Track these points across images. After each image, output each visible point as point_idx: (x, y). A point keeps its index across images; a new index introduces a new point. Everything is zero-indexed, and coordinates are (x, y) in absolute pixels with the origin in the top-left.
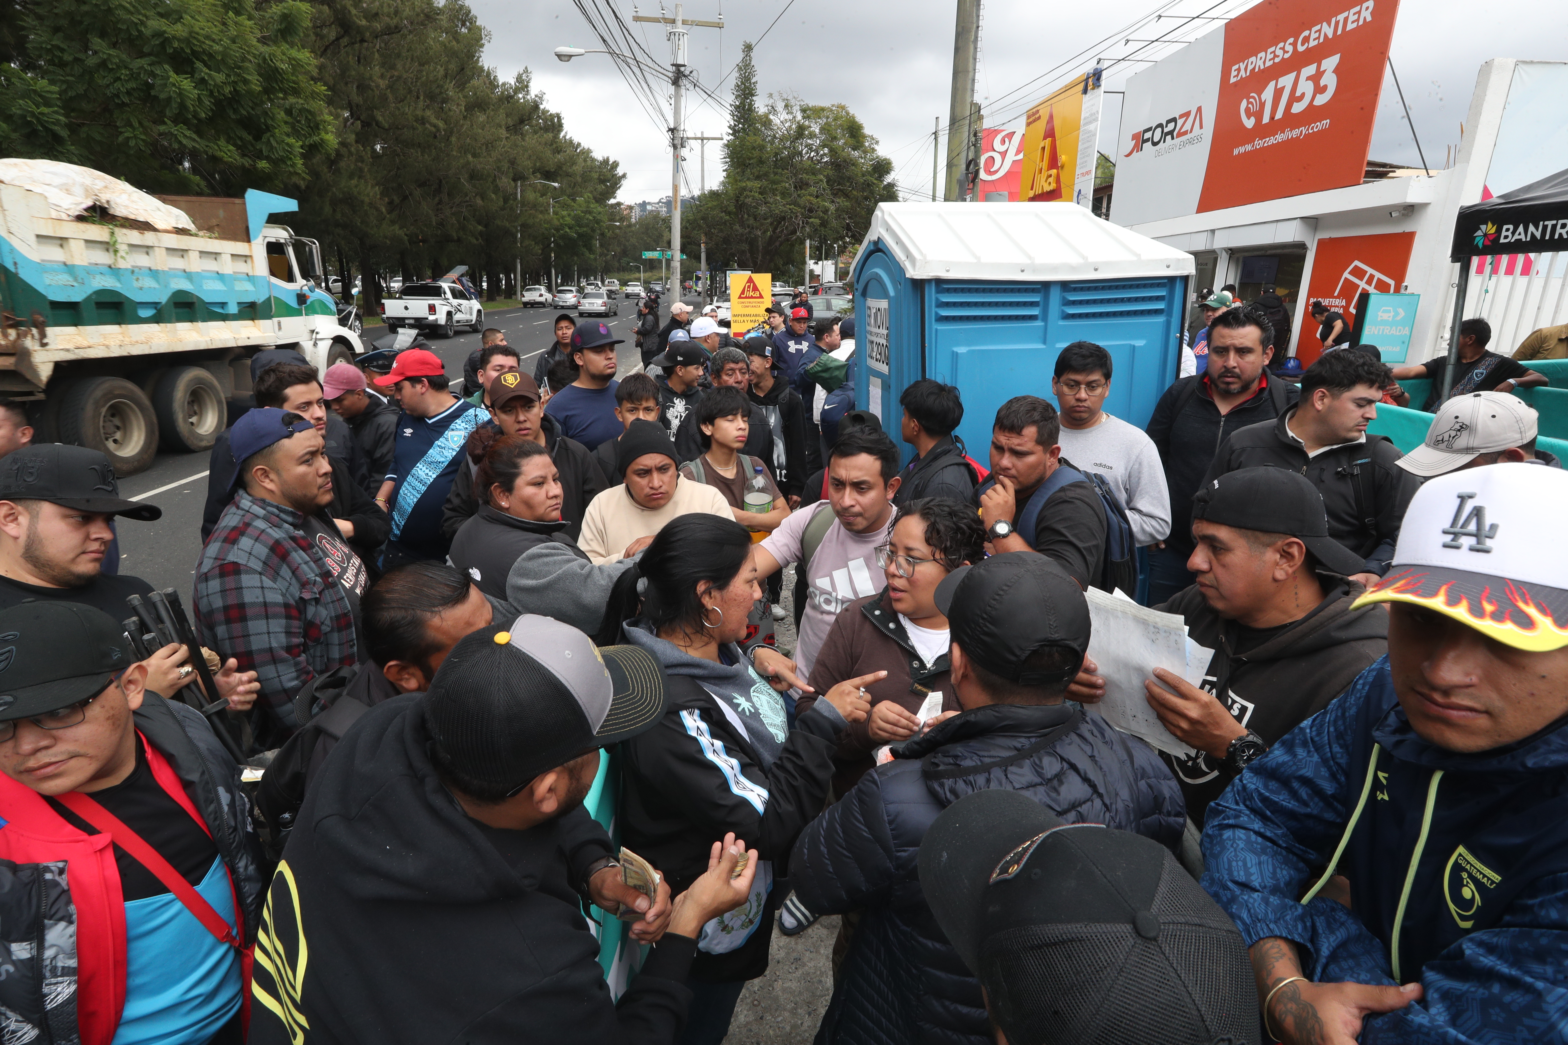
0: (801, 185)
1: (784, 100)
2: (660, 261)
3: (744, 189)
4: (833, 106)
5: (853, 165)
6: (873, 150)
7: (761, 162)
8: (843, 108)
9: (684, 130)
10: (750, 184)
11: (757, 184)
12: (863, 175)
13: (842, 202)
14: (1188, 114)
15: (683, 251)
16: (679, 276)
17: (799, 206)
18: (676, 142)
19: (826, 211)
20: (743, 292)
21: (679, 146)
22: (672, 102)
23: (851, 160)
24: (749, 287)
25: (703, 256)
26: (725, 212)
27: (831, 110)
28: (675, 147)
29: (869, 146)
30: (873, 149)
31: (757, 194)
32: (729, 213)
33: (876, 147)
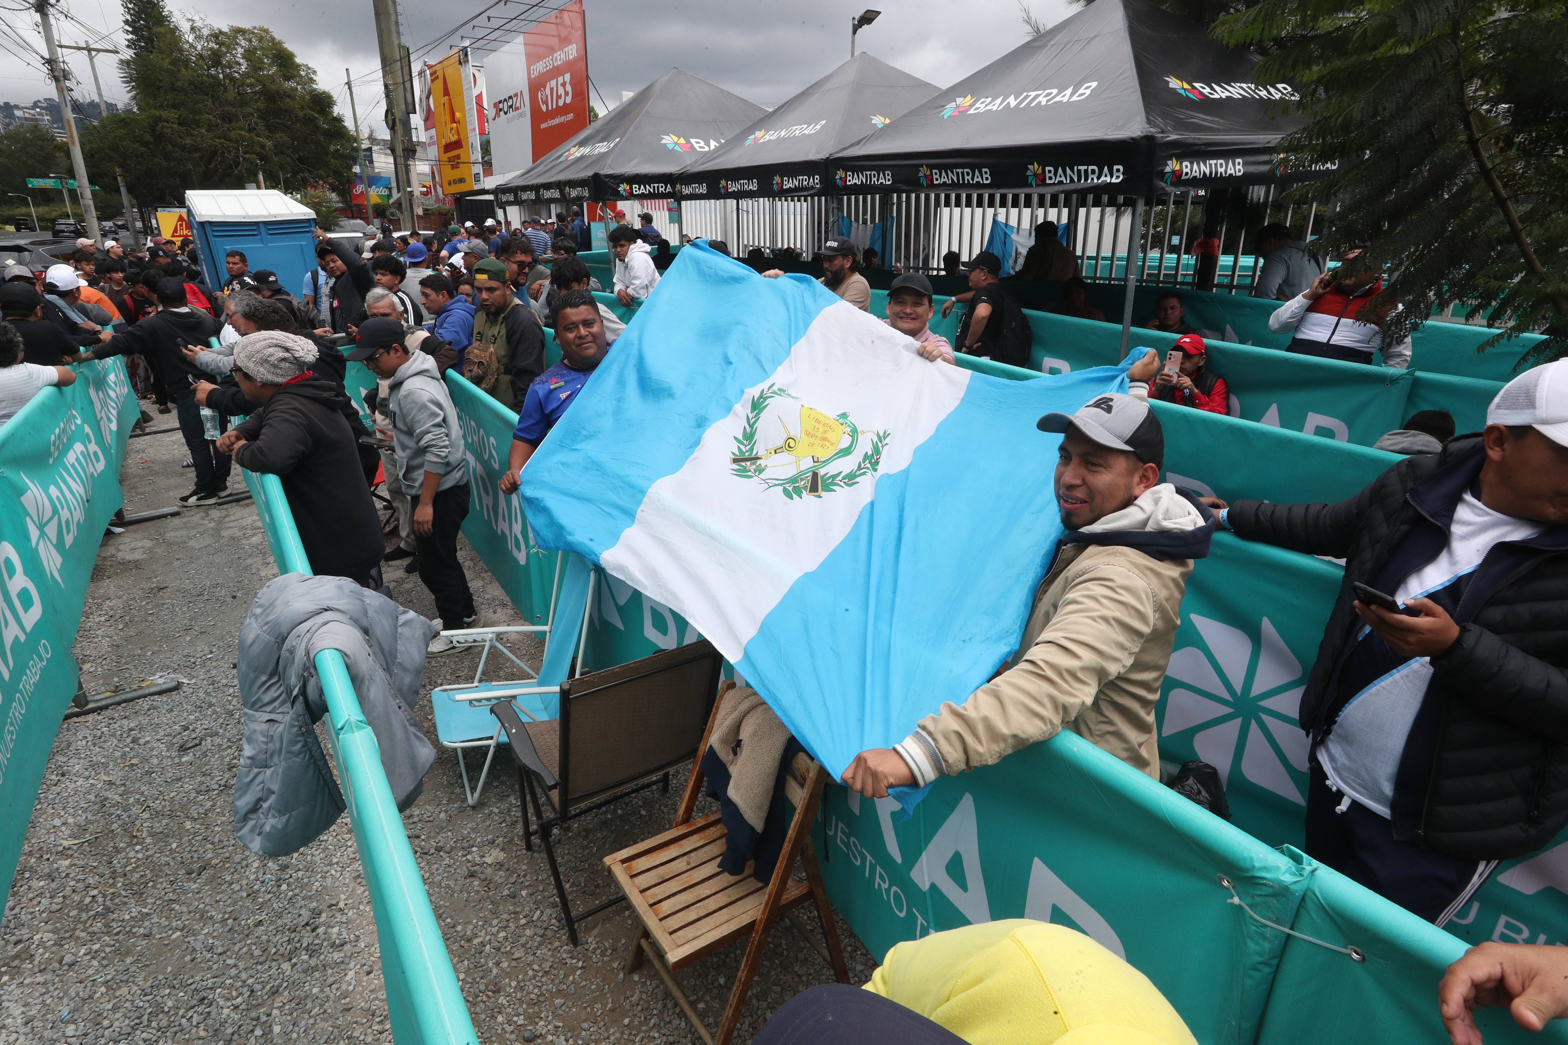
0: (228, 118)
1: (189, 20)
2: (59, 192)
3: (160, 119)
4: (254, 28)
5: (289, 97)
6: (312, 81)
7: (173, 88)
8: (266, 31)
9: (64, 62)
10: (165, 114)
11: (173, 114)
12: (302, 108)
13: (282, 137)
14: (516, 95)
15: (92, 181)
16: (94, 214)
17: (230, 140)
18: (56, 74)
19: (263, 147)
20: (175, 231)
21: (62, 79)
22: (41, 29)
23: (285, 92)
24: (181, 225)
25: (123, 190)
26: (139, 141)
27: (253, 33)
28: (56, 79)
29: (307, 75)
30: (311, 79)
31: (175, 126)
32: (146, 144)
33: (315, 78)
